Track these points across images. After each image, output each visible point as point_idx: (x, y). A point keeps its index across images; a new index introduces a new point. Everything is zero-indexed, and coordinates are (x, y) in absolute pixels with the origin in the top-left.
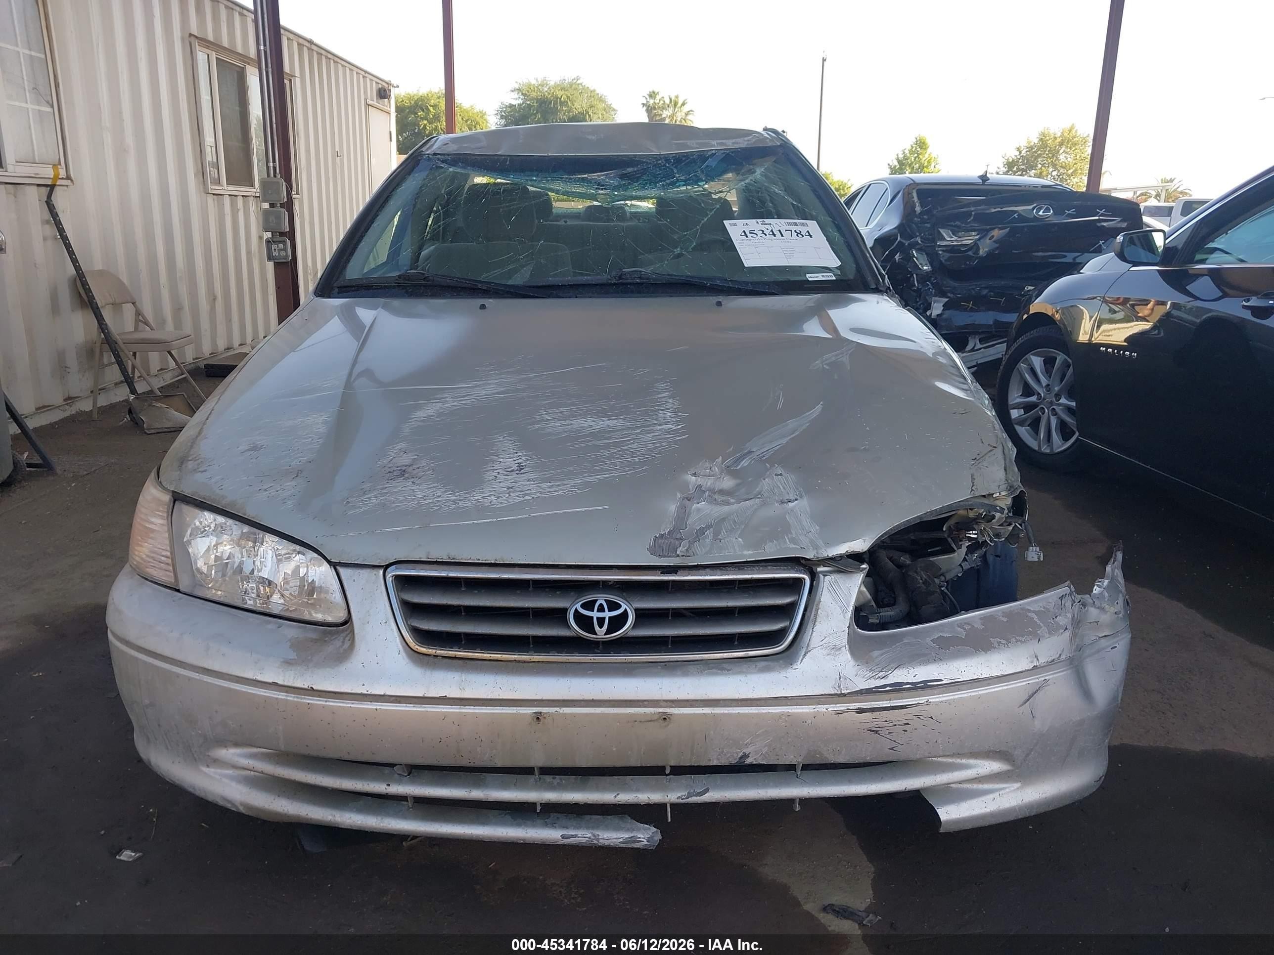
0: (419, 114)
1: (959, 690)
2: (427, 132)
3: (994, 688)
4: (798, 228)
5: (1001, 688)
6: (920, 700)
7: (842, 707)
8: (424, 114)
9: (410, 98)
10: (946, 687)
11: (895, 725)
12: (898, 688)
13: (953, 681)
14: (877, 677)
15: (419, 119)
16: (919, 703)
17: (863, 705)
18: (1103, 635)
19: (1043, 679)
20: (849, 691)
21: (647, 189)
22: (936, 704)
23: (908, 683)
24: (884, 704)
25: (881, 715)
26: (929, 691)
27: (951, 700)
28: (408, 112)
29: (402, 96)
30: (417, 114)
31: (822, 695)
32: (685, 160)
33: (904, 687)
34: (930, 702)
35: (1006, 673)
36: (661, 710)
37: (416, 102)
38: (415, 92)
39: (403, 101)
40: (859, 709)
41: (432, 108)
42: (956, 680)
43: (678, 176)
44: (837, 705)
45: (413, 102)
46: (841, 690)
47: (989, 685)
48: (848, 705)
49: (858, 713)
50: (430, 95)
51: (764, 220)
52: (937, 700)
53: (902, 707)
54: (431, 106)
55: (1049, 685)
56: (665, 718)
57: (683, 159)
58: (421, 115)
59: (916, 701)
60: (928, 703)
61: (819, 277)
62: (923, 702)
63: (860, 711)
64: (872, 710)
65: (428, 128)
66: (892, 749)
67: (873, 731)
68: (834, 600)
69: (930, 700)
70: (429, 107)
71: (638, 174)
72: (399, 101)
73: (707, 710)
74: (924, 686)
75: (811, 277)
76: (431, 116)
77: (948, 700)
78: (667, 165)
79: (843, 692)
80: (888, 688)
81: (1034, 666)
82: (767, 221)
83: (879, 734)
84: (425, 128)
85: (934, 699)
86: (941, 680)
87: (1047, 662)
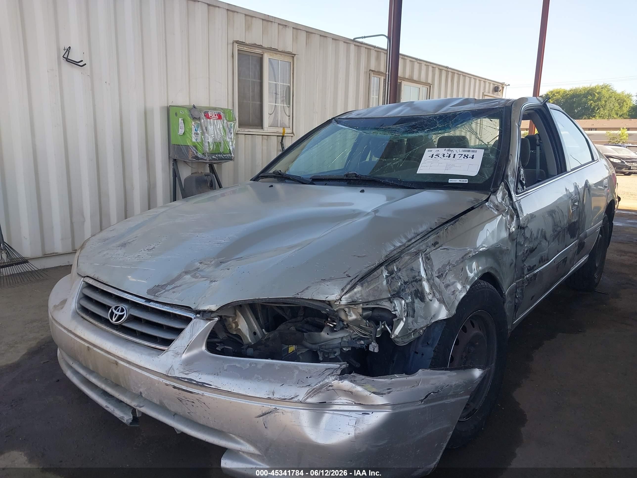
0: (589, 97)
1: (220, 394)
2: (592, 107)
3: (241, 401)
4: (466, 153)
5: (244, 402)
6: (200, 392)
7: (168, 382)
8: (592, 97)
9: (585, 89)
10: (214, 390)
11: (188, 401)
12: (190, 381)
13: (217, 388)
14: (184, 373)
15: (588, 100)
16: (198, 393)
17: (176, 385)
18: (358, 403)
19: (275, 407)
20: (171, 375)
21: (418, 133)
22: (207, 397)
23: (195, 381)
24: (184, 387)
25: (182, 393)
26: (204, 389)
27: (215, 398)
28: (583, 97)
29: (580, 89)
30: (587, 97)
31: (161, 373)
32: (444, 117)
33: (193, 382)
34: (204, 395)
35: (248, 395)
36: (116, 359)
37: (588, 92)
38: (589, 86)
39: (580, 91)
40: (174, 386)
41: (597, 94)
42: (218, 388)
43: (438, 125)
44: (167, 381)
45: (586, 92)
46: (168, 373)
47: (238, 398)
48: (171, 382)
49: (173, 387)
50: (597, 87)
51: (450, 149)
52: (208, 395)
53: (191, 392)
54: (596, 93)
55: (278, 413)
56: (117, 363)
57: (444, 116)
58: (590, 98)
59: (198, 391)
60: (203, 395)
61: (457, 181)
62: (201, 393)
63: (175, 387)
64: (179, 389)
65: (593, 105)
66: (189, 413)
67: (180, 400)
68: (190, 331)
69: (204, 394)
70: (595, 94)
71: (418, 125)
72: (578, 91)
73: (127, 365)
74: (202, 385)
75: (451, 181)
76: (596, 98)
77: (213, 397)
78: (434, 120)
79: (169, 375)
80: (186, 380)
81: (269, 398)
82: (451, 149)
83: (182, 402)
84: (591, 105)
85: (207, 394)
86: (211, 385)
87: (280, 398)
